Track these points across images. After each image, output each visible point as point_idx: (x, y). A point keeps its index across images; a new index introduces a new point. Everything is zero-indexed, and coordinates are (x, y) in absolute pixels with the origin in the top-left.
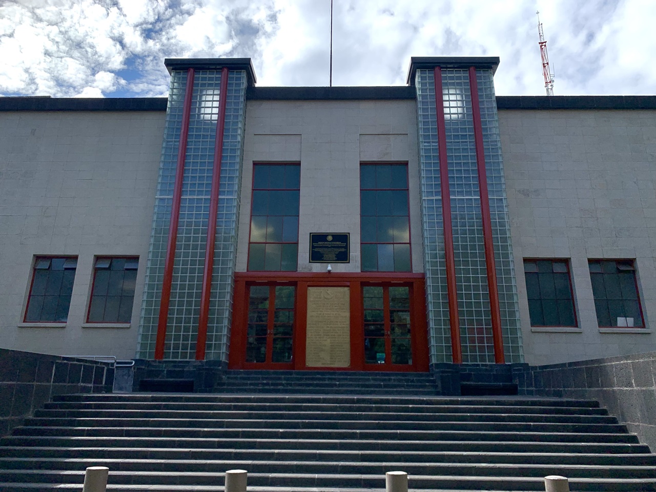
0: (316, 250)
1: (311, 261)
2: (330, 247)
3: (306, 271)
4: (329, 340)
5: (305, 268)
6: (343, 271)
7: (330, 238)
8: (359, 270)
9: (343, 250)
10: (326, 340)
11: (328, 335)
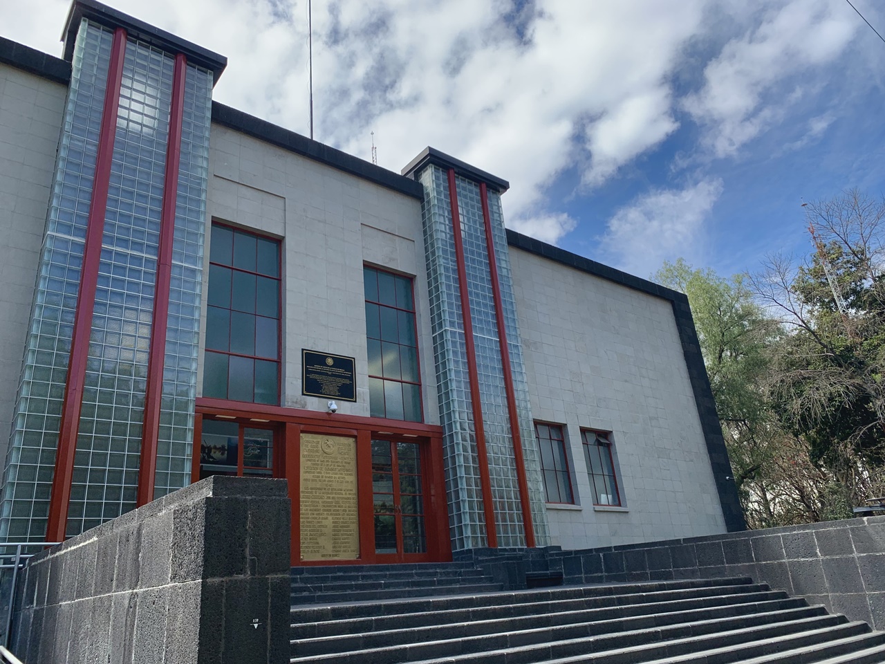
0: (312, 376)
1: (304, 393)
2: (329, 375)
3: (297, 407)
4: (330, 517)
5: (296, 403)
6: (348, 413)
7: (330, 361)
8: (368, 414)
9: (348, 382)
10: (327, 518)
11: (330, 510)
